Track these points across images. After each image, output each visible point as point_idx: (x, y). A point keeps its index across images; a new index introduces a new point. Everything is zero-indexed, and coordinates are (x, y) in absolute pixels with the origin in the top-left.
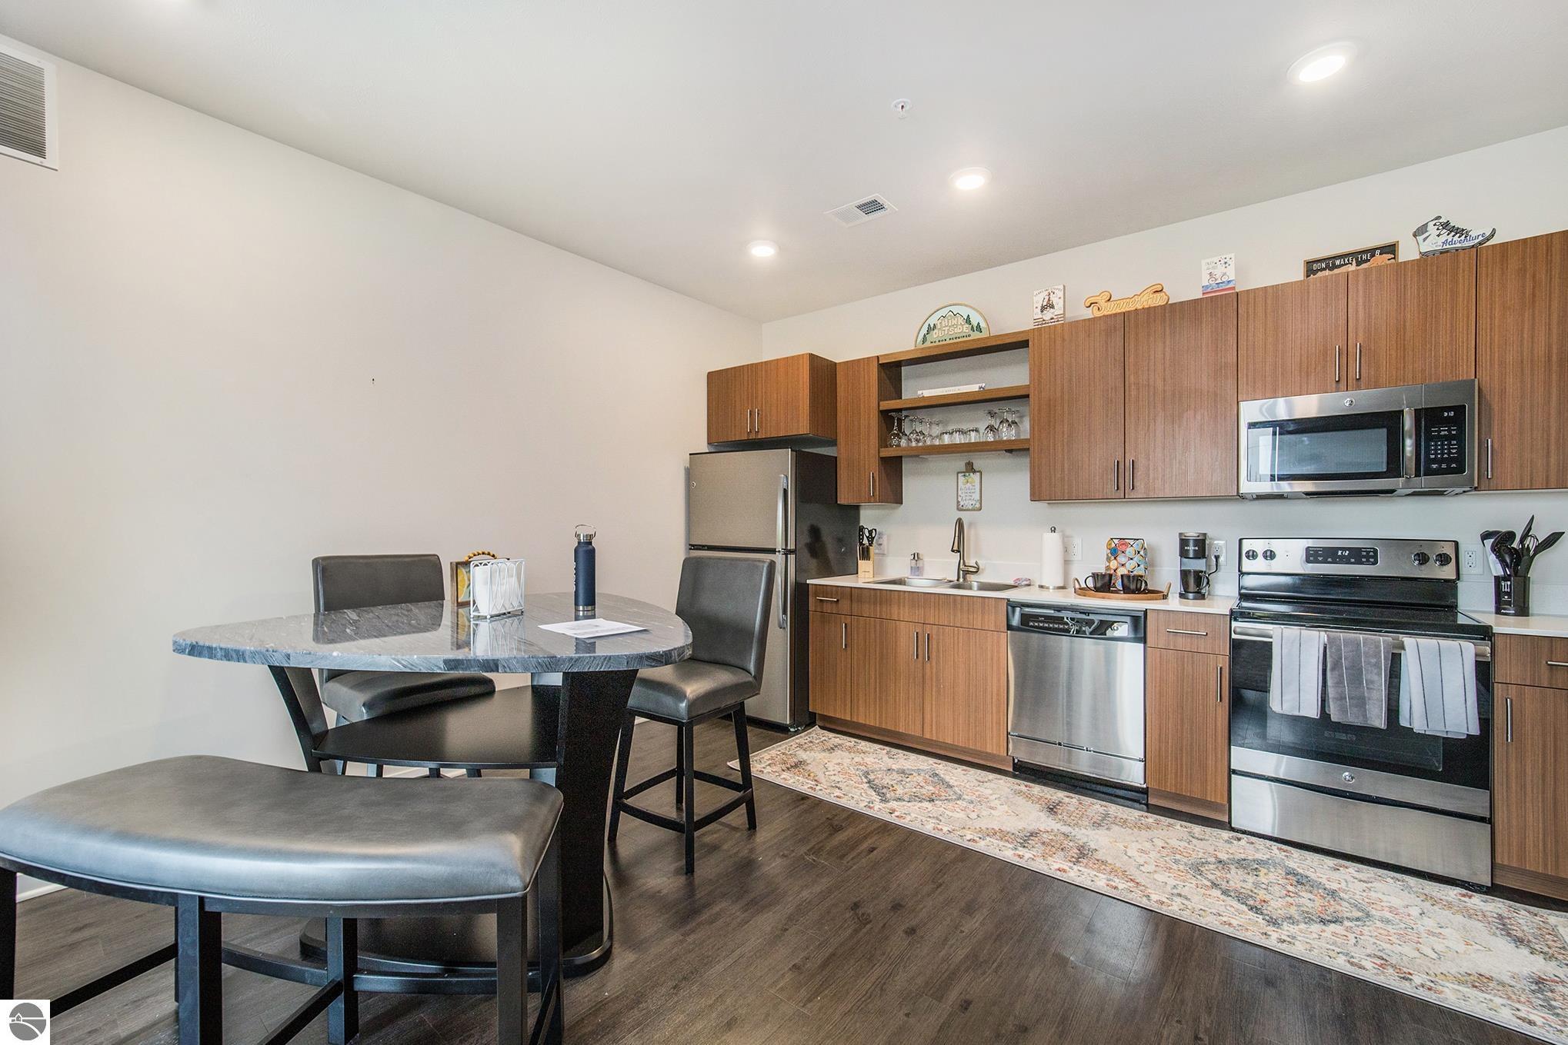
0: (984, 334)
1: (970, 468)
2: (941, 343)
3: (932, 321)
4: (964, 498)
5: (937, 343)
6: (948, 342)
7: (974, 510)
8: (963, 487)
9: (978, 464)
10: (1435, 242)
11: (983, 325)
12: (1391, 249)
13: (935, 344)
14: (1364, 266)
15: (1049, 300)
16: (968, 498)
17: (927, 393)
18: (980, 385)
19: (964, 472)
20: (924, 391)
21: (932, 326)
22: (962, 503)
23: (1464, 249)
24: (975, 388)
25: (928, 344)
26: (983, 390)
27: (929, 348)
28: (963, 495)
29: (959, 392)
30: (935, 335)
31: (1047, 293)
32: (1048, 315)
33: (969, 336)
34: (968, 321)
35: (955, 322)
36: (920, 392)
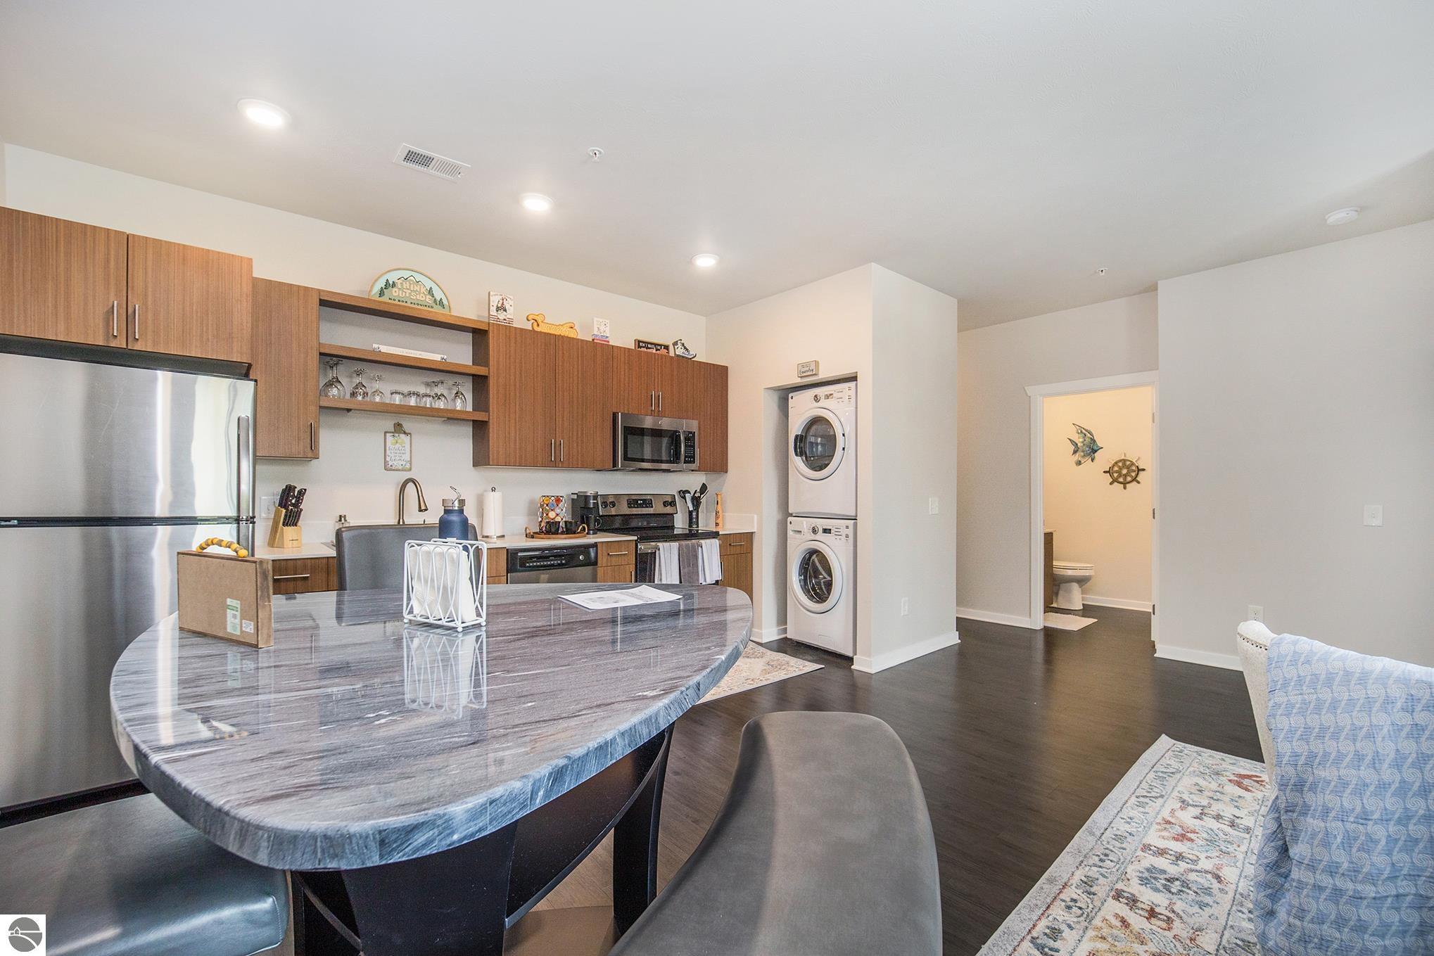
0: (446, 311)
1: (399, 429)
2: (400, 303)
3: (392, 277)
4: (393, 458)
5: (396, 302)
6: (409, 304)
7: (405, 471)
8: (392, 447)
9: (407, 426)
10: (680, 351)
11: (445, 302)
12: (667, 347)
13: (394, 302)
14: (658, 352)
15: (503, 304)
16: (397, 458)
17: (384, 349)
18: (443, 356)
19: (393, 433)
20: (380, 346)
21: (391, 283)
22: (390, 463)
23: (687, 358)
24: (437, 357)
25: (385, 299)
26: (443, 361)
27: (385, 303)
28: (392, 455)
29: (420, 357)
30: (395, 292)
31: (501, 297)
32: (502, 315)
33: (432, 307)
34: (430, 292)
35: (416, 288)
36: (375, 346)
